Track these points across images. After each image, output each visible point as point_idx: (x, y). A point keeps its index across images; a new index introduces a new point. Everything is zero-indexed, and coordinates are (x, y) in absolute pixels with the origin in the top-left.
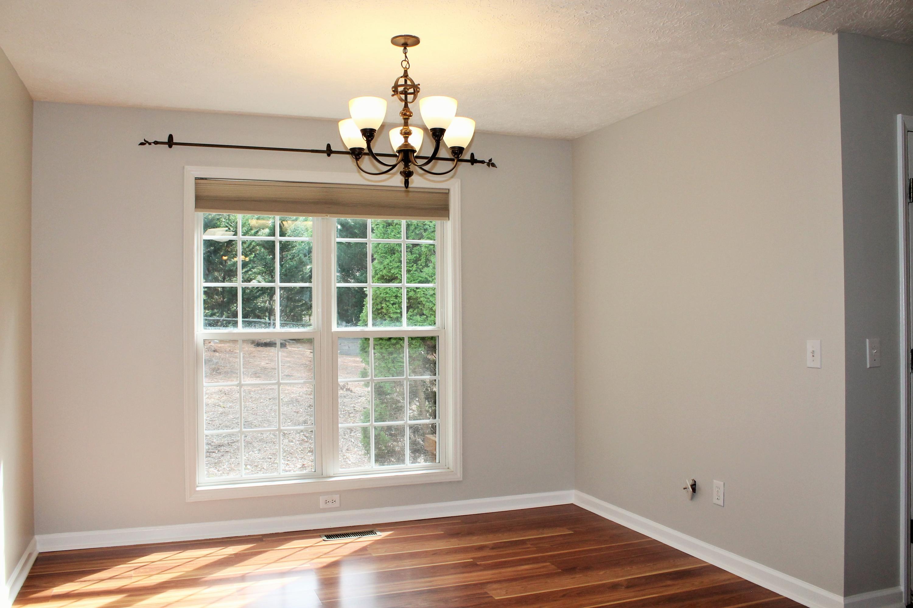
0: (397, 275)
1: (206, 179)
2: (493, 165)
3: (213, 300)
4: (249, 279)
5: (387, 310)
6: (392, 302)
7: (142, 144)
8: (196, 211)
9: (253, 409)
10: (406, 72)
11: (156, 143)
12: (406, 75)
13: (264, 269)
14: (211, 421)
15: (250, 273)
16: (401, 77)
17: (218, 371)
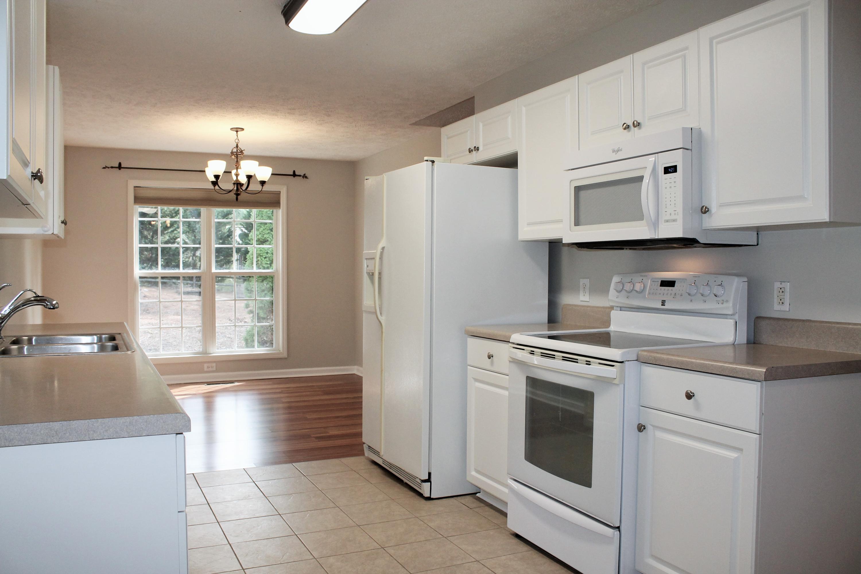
0: (268, 239)
1: (140, 187)
2: (306, 177)
3: (143, 256)
4: (175, 238)
5: (261, 262)
6: (264, 257)
7: (104, 168)
8: (134, 205)
9: (173, 334)
10: (237, 145)
11: (112, 167)
12: (237, 146)
13: (187, 229)
14: (142, 342)
15: (175, 232)
16: (235, 148)
17: (147, 312)
